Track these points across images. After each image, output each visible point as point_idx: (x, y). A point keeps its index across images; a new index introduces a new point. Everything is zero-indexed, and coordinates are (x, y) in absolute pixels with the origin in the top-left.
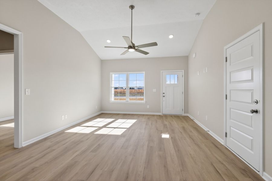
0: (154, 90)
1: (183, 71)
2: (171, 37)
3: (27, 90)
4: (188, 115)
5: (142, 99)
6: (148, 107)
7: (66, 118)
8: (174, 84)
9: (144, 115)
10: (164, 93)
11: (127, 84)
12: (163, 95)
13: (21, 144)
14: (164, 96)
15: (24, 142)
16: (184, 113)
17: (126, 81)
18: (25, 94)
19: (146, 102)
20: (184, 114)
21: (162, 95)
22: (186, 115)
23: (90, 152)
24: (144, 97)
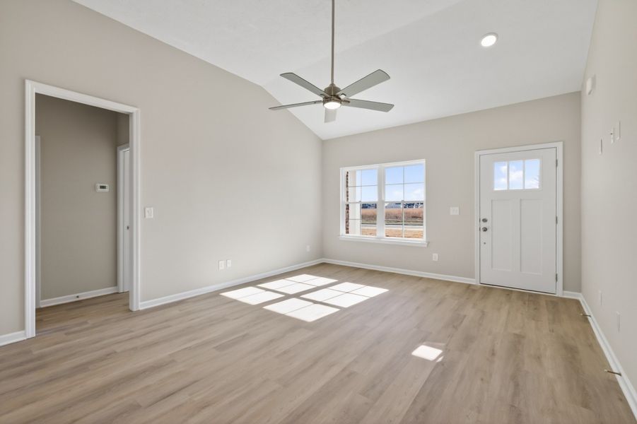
0: (454, 211)
1: (560, 145)
2: (489, 41)
3: (147, 209)
4: (580, 297)
5: (419, 235)
6: (435, 257)
7: (229, 265)
8: (525, 191)
9: (421, 279)
10: (485, 220)
11: (381, 192)
12: (484, 225)
13: (137, 303)
14: (485, 230)
15: (141, 301)
16: (564, 289)
17: (376, 187)
18: (145, 216)
19: (429, 243)
20: (560, 293)
21: (477, 225)
22: (569, 295)
23: (214, 348)
24: (423, 229)
